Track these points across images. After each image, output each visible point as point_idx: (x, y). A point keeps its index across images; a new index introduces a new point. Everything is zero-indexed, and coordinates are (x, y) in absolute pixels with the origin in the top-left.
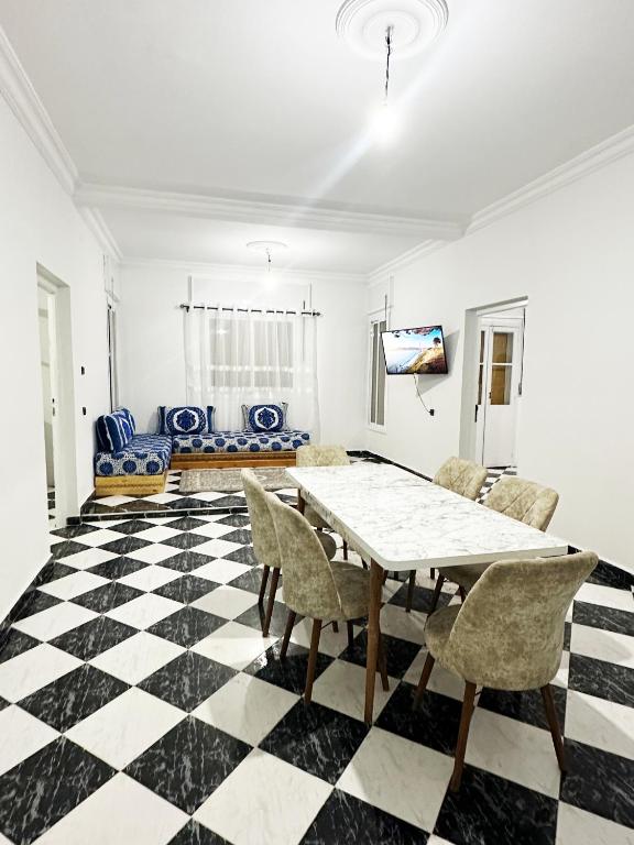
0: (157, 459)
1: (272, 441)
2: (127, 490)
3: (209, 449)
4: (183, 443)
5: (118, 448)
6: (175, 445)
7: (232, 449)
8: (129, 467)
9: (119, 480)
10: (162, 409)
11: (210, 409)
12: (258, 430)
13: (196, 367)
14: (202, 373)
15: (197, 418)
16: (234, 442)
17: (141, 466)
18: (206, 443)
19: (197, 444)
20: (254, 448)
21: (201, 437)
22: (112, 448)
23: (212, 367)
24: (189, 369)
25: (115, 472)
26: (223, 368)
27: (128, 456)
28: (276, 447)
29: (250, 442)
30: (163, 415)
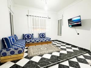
0: (21, 49)
1: (45, 40)
2: (12, 60)
3: (33, 42)
4: (28, 41)
5: (9, 47)
6: (26, 42)
7: (38, 42)
8: (12, 53)
9: (9, 57)
10: (23, 34)
11: (33, 34)
12: (41, 38)
13: (30, 27)
14: (31, 28)
15: (30, 36)
16: (38, 40)
17: (16, 52)
18: (33, 41)
19: (31, 41)
20: (42, 41)
21: (31, 40)
22: (7, 47)
23: (33, 27)
24: (28, 27)
25: (7, 55)
26: (35, 27)
27: (12, 49)
28: (46, 41)
29: (41, 40)
30: (24, 36)
